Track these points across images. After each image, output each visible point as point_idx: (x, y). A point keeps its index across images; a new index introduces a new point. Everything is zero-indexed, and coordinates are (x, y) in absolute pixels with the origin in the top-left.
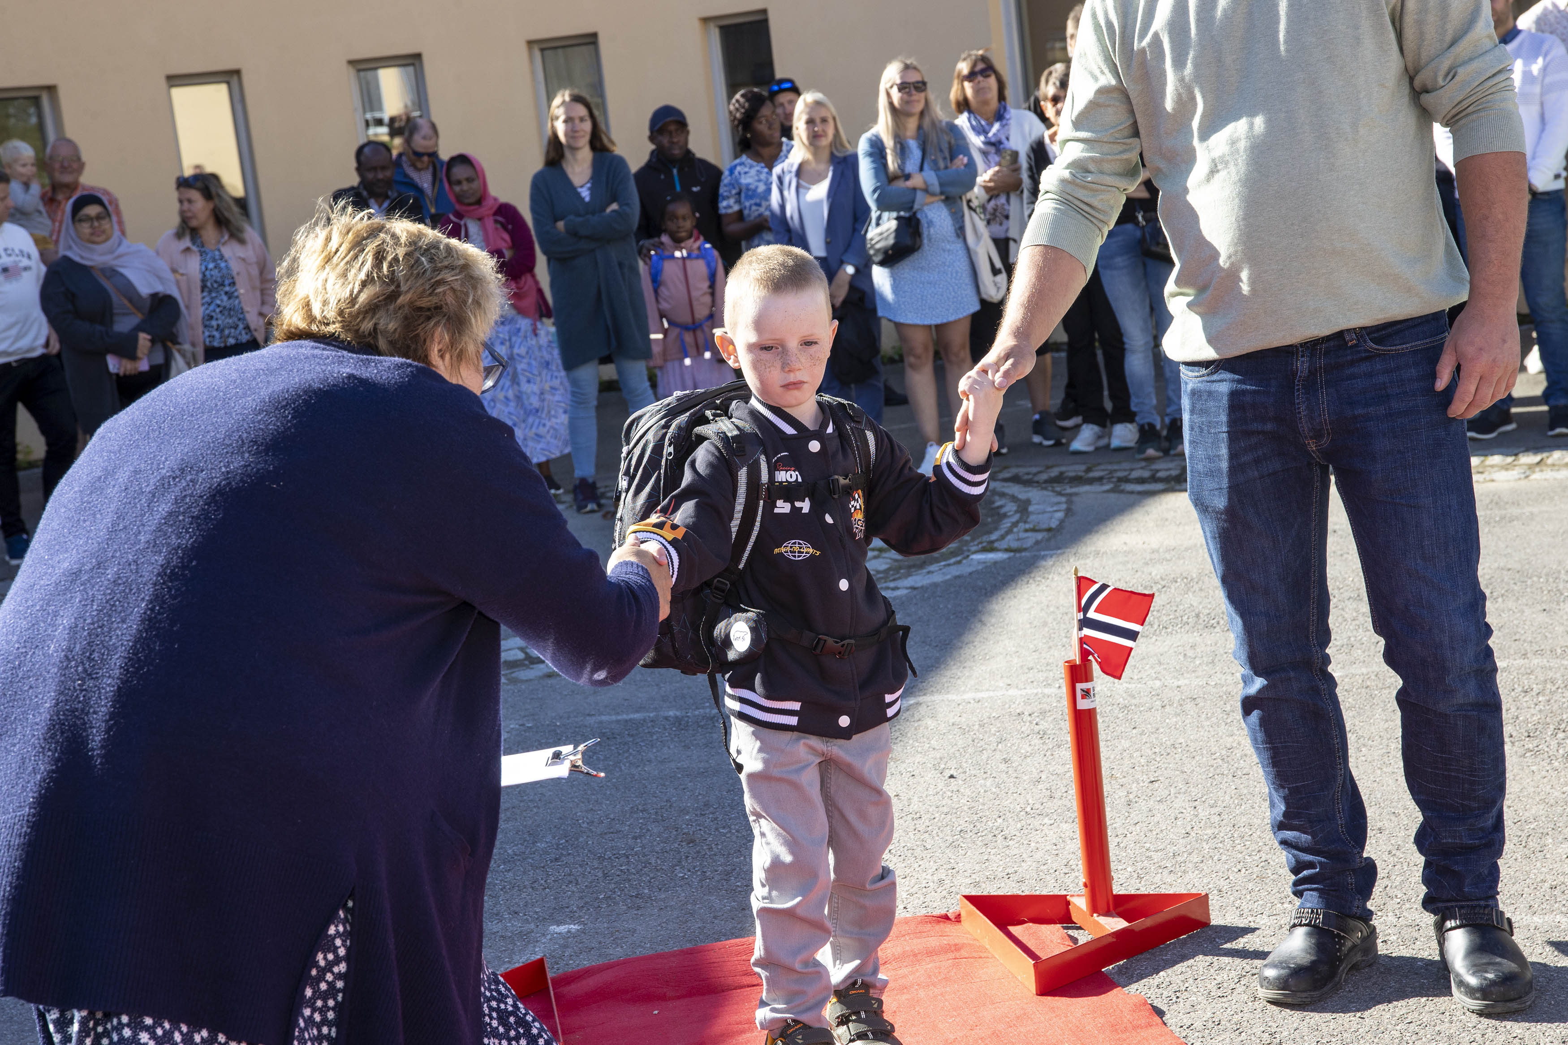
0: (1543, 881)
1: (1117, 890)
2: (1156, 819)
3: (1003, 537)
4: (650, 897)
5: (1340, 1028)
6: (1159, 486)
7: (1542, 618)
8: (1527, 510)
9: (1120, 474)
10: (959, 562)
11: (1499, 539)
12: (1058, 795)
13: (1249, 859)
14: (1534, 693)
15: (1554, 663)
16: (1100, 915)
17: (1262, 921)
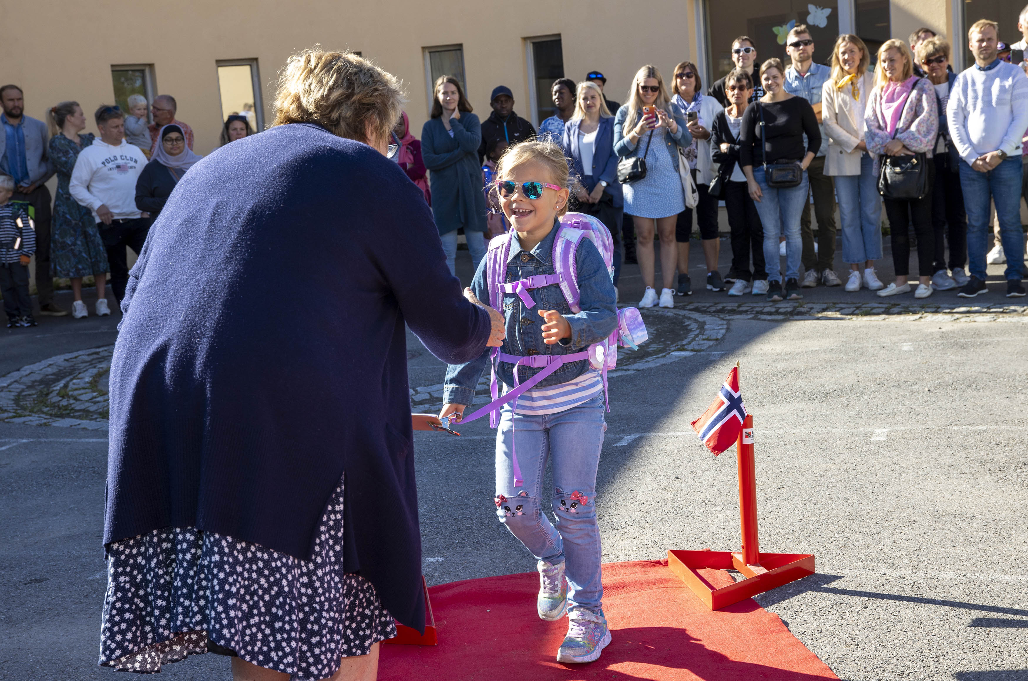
0: (1011, 555)
1: (761, 551)
2: (782, 510)
3: (689, 343)
4: (485, 543)
5: (893, 637)
6: (781, 317)
7: (1006, 402)
8: (996, 339)
9: (758, 309)
10: (664, 356)
11: (980, 355)
12: (724, 493)
13: (837, 536)
14: (1002, 445)
15: (1014, 428)
16: (751, 565)
17: (845, 572)
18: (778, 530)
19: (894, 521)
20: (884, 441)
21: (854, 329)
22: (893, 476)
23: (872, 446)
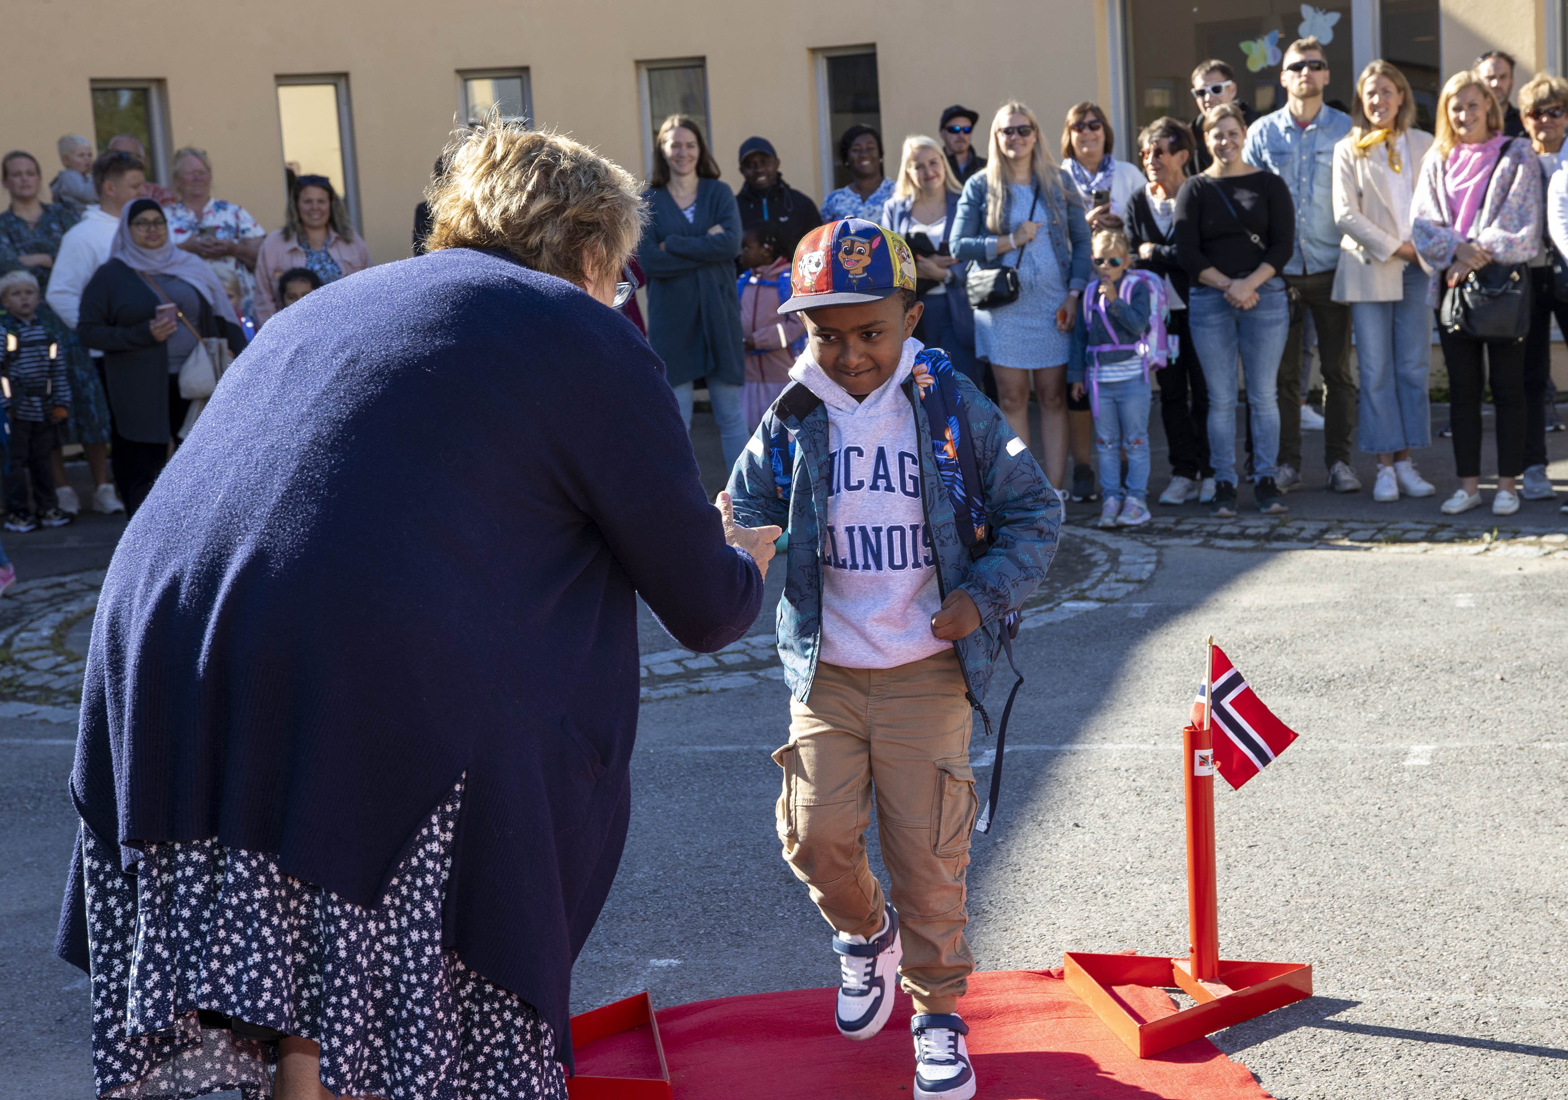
1: (1222, 957)
2: (1255, 885)
3: (1094, 587)
4: (750, 935)
9: (1210, 529)
10: (1051, 609)
13: (1349, 931)
16: (1204, 981)
17: (1363, 995)
18: (1249, 920)
19: (1444, 907)
20: (1428, 767)
21: (1375, 566)
22: (1443, 828)
23: (1406, 774)
